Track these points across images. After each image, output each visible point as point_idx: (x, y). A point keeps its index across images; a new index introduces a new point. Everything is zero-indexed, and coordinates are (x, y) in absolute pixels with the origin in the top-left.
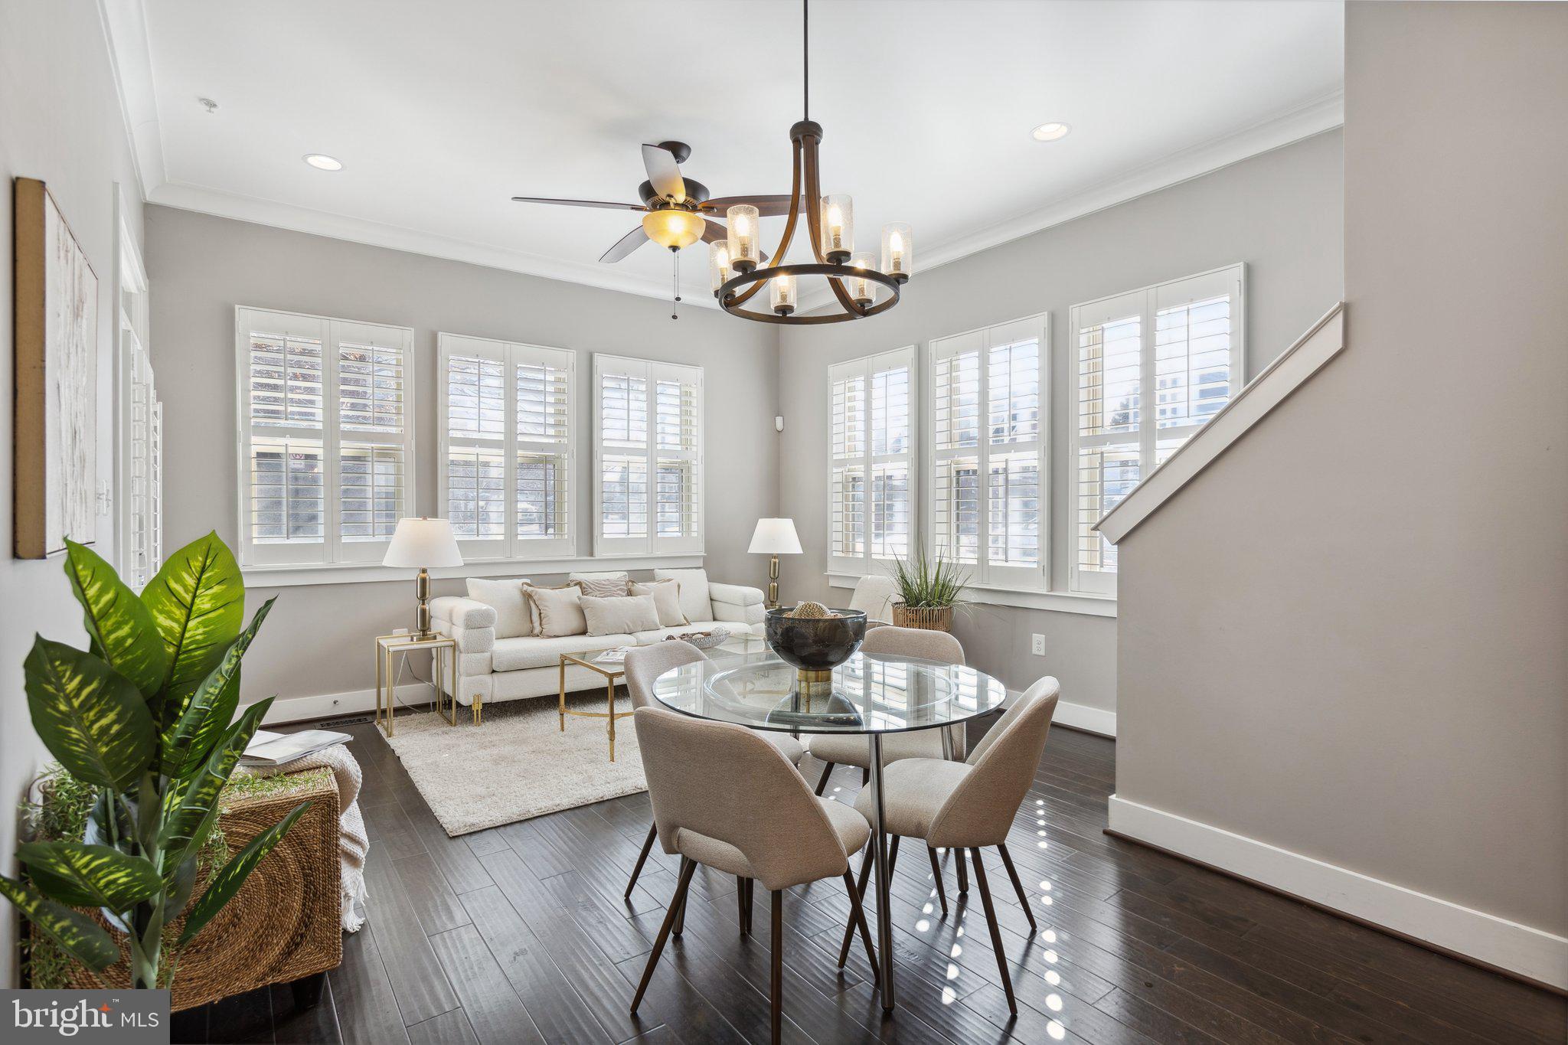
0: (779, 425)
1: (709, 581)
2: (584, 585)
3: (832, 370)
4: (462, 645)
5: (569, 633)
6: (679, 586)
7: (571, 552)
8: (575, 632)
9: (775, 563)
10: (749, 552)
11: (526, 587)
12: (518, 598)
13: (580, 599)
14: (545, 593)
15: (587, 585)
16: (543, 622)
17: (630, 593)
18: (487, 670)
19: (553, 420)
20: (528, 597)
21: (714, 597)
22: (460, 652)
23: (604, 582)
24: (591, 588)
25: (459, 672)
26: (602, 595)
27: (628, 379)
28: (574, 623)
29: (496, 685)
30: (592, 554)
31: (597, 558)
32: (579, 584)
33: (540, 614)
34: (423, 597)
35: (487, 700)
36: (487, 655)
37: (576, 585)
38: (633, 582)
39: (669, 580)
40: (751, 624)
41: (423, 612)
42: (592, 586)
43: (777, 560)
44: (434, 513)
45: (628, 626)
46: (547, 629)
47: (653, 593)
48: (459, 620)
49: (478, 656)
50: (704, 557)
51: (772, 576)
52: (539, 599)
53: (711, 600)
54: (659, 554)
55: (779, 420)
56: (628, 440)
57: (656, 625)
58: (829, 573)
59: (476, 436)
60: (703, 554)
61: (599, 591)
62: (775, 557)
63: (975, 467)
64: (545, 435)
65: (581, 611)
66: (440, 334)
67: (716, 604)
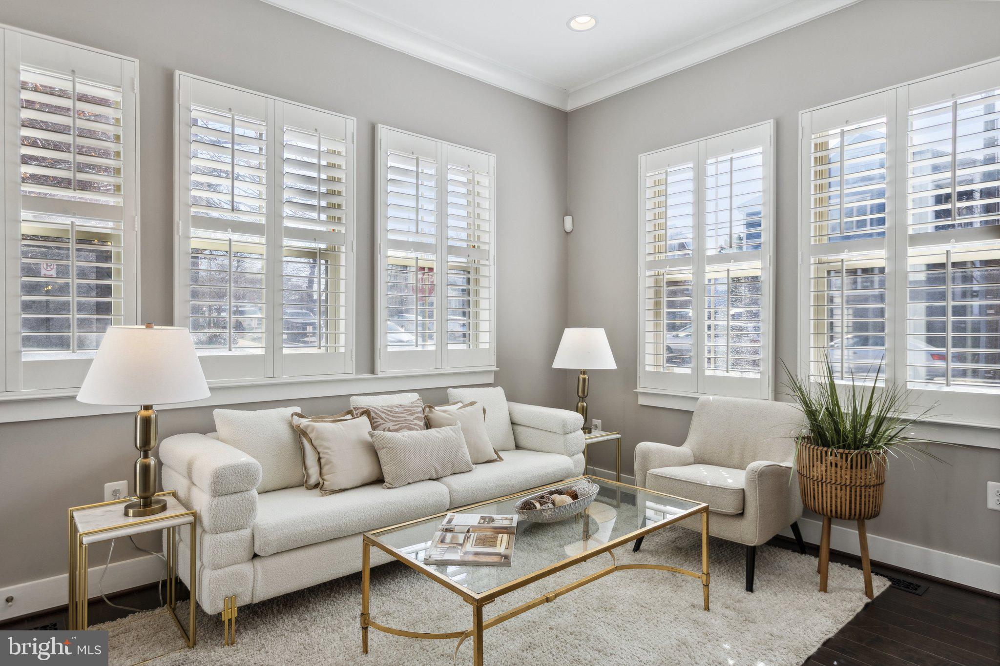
0: (568, 226)
1: (507, 401)
2: (373, 414)
3: (643, 159)
4: (206, 520)
5: (359, 483)
6: (484, 411)
7: (348, 368)
8: (366, 482)
9: (584, 380)
10: (553, 367)
11: (297, 420)
12: (285, 434)
13: (372, 436)
14: (325, 428)
15: (376, 413)
16: (324, 471)
17: (428, 425)
18: (247, 555)
19: (325, 203)
20: (299, 434)
21: (516, 420)
22: (204, 531)
23: (397, 410)
24: (382, 418)
25: (201, 560)
26: (396, 427)
27: (417, 159)
28: (364, 469)
29: (260, 577)
30: (373, 371)
31: (380, 375)
32: (367, 413)
33: (319, 459)
34: (146, 446)
35: (245, 600)
36: (246, 533)
37: (362, 414)
38: (430, 407)
39: (472, 404)
40: (571, 455)
41: (146, 469)
42: (383, 415)
43: (586, 376)
44: (168, 320)
45: (436, 471)
46: (331, 481)
47: (459, 424)
48: (204, 479)
49: (232, 535)
50: (496, 373)
51: (580, 394)
52: (317, 438)
53: (513, 423)
54: (448, 370)
55: (568, 220)
56: (417, 232)
57: (468, 466)
58: (639, 390)
59: (229, 216)
60: (495, 368)
61: (393, 421)
62: (584, 372)
63: (882, 263)
64: (318, 221)
65: (373, 451)
66: (177, 73)
67: (519, 429)
